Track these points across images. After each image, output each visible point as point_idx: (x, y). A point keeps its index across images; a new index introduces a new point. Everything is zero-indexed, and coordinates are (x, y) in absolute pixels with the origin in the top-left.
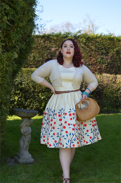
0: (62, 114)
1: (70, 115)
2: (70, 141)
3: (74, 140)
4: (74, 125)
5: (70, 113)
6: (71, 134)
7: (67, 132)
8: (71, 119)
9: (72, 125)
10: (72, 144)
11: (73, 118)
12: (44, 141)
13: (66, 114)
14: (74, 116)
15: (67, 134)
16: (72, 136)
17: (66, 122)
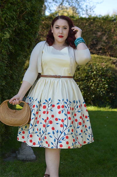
0: (49, 105)
1: (59, 107)
2: (57, 140)
3: (61, 139)
4: (63, 121)
5: (59, 105)
6: (59, 131)
7: (53, 129)
8: (60, 113)
9: (61, 121)
10: (59, 144)
11: (61, 111)
12: (23, 137)
13: (53, 106)
14: (62, 109)
15: (54, 131)
16: (59, 134)
17: (53, 116)
